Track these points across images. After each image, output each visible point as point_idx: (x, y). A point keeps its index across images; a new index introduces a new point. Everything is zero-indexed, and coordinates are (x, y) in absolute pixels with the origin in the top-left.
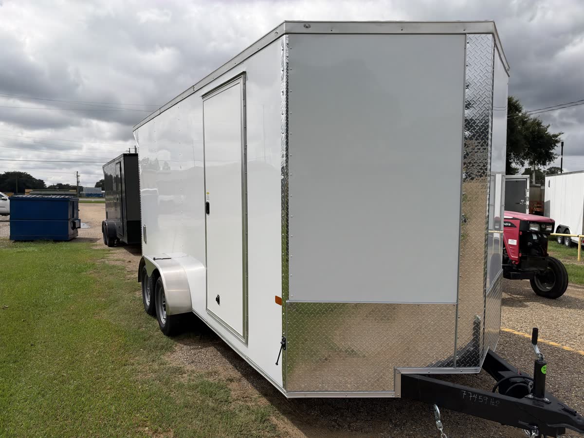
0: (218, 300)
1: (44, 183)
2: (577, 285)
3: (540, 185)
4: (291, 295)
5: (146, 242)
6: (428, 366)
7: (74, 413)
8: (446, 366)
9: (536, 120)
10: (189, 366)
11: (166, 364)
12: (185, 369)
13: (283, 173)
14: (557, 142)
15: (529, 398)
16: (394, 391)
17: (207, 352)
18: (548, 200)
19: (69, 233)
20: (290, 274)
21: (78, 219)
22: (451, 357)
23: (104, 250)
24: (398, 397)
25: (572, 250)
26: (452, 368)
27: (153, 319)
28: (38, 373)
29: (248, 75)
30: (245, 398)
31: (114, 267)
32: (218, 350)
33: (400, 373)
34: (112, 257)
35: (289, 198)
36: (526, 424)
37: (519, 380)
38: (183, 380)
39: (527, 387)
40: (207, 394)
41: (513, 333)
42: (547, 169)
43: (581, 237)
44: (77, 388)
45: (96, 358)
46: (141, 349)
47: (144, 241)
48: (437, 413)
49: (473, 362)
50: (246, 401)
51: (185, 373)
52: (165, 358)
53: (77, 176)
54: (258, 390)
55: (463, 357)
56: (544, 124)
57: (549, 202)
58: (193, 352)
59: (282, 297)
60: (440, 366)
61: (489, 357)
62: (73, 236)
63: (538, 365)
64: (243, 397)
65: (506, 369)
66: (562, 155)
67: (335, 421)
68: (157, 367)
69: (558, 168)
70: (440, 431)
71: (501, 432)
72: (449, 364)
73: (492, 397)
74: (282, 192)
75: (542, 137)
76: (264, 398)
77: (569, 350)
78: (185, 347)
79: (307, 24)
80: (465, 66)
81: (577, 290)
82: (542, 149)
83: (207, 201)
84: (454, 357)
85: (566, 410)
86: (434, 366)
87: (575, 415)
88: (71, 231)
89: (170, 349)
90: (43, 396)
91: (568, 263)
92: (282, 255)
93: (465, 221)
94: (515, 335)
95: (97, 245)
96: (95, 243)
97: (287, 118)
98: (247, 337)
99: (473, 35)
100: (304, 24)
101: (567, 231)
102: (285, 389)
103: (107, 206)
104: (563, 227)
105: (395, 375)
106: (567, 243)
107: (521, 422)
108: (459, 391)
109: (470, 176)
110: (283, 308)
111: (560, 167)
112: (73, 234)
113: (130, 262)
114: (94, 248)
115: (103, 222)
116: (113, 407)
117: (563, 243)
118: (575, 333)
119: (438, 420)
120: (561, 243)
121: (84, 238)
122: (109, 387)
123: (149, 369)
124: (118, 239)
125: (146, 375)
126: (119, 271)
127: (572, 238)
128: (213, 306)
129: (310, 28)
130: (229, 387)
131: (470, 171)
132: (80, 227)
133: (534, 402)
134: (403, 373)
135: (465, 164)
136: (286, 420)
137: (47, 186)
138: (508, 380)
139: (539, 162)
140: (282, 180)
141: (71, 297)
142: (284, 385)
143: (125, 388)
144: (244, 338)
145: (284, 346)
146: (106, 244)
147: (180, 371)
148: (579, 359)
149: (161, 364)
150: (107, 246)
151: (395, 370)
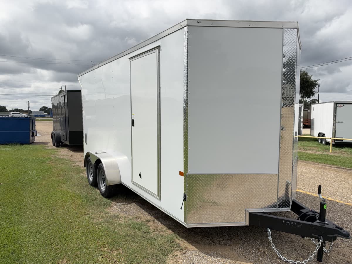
0: (140, 175)
1: (6, 108)
2: (331, 166)
3: (307, 109)
4: (189, 170)
5: (87, 144)
6: (263, 208)
7: (61, 242)
8: (272, 208)
9: (305, 72)
10: (122, 214)
11: (108, 213)
12: (121, 216)
13: (184, 103)
14: (316, 84)
15: (318, 222)
16: (245, 222)
17: (131, 206)
18: (313, 118)
19: (30, 139)
20: (189, 159)
21: (35, 131)
22: (275, 202)
23: (54, 149)
24: (247, 225)
25: (327, 146)
26: (276, 209)
27: (94, 188)
28: (33, 221)
29: (161, 47)
30: (159, 230)
31: (63, 159)
32: (137, 205)
33: (248, 212)
34: (60, 153)
35: (188, 116)
36: (317, 236)
37: (311, 213)
38: (121, 221)
39: (315, 217)
40: (136, 229)
41: (301, 192)
42: (311, 100)
43: (332, 139)
44: (59, 228)
45: (66, 211)
46: (92, 206)
47: (86, 143)
48: (269, 232)
49: (287, 205)
50: (159, 232)
51: (121, 218)
52: (107, 210)
53: (28, 104)
54: (165, 226)
55: (281, 202)
56: (309, 75)
57: (313, 119)
58: (123, 207)
59: (184, 171)
60: (269, 208)
61: (294, 203)
62: (32, 141)
63: (322, 205)
64: (157, 230)
65: (303, 208)
66: (319, 92)
67: (212, 240)
68: (104, 215)
69: (316, 100)
70: (271, 242)
71: (300, 242)
72: (274, 206)
73: (298, 223)
74: (184, 113)
75: (308, 82)
76: (169, 230)
77: (331, 200)
78: (118, 204)
79: (199, 21)
80: (283, 45)
81: (331, 168)
82: (308, 89)
83: (133, 119)
84: (277, 202)
85: (337, 227)
86: (266, 208)
87: (342, 230)
88: (31, 138)
89: (108, 205)
90: (40, 233)
91: (325, 154)
92: (184, 148)
93: (283, 129)
94: (302, 193)
95: (48, 146)
96: (47, 145)
97: (187, 72)
98: (160, 195)
99: (287, 29)
100: (197, 21)
101: (324, 135)
102: (186, 222)
103: (53, 123)
104: (322, 133)
105: (245, 213)
106: (324, 143)
107: (313, 235)
108: (281, 220)
109: (285, 105)
110: (184, 178)
111: (318, 99)
112: (33, 140)
113: (72, 156)
114: (47, 148)
115: (52, 132)
116: (83, 238)
117: (322, 142)
118: (333, 191)
119: (269, 236)
120: (321, 142)
121: (39, 142)
122: (78, 227)
123: (100, 217)
124: (62, 143)
125: (98, 220)
126: (67, 161)
127: (327, 140)
128: (137, 179)
129: (200, 23)
130: (148, 225)
131: (285, 102)
132: (36, 136)
133: (320, 224)
134: (250, 212)
135: (283, 98)
136: (184, 241)
137: (8, 111)
138: (305, 214)
139: (307, 96)
140: (184, 107)
141: (41, 177)
142: (185, 221)
143: (88, 227)
144: (158, 196)
145: (185, 199)
146: (54, 145)
147: (117, 217)
148: (337, 204)
149: (106, 214)
150: (55, 147)
151: (245, 210)
